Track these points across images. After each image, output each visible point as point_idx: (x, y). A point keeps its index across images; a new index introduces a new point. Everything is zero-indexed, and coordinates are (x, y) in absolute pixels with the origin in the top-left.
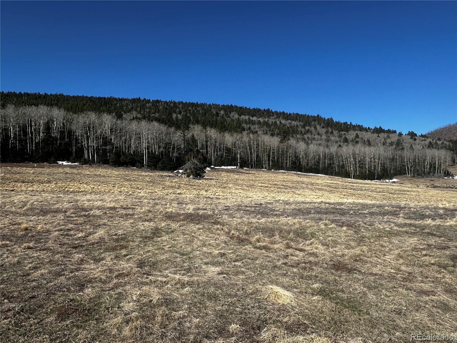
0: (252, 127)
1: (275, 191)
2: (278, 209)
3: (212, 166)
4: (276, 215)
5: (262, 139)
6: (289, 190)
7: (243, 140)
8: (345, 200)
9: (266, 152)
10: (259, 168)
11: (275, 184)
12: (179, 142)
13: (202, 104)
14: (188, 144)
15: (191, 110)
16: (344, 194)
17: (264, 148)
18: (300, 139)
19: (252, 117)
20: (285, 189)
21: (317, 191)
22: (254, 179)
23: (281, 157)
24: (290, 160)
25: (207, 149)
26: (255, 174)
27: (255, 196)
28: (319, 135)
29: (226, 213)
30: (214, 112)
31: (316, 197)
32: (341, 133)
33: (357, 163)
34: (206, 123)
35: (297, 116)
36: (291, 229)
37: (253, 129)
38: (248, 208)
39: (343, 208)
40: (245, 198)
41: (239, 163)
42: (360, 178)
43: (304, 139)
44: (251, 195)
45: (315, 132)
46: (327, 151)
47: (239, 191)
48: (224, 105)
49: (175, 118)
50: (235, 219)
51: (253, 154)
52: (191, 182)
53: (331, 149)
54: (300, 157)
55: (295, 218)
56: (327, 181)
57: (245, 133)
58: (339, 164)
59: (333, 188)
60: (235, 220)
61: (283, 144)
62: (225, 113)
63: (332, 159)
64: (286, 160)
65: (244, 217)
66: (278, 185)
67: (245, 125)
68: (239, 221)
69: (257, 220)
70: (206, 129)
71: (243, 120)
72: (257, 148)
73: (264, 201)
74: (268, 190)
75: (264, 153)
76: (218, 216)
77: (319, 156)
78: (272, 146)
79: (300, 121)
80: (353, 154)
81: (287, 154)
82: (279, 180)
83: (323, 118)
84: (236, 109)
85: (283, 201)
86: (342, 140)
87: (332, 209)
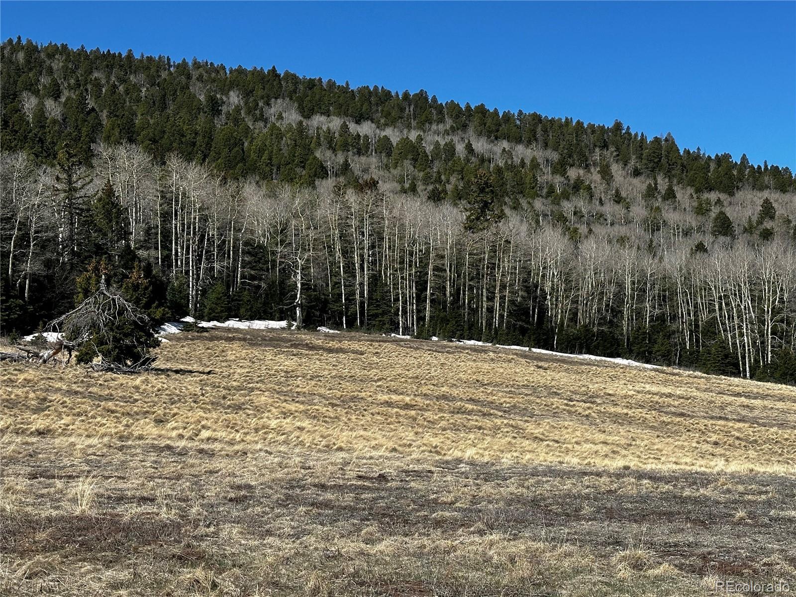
0: (357, 164)
1: (443, 423)
2: (449, 498)
3: (189, 319)
4: (438, 523)
5: (396, 212)
6: (498, 422)
7: (319, 213)
8: (718, 465)
9: (410, 266)
10: (380, 328)
11: (444, 397)
12: (47, 213)
13: (150, 59)
14: (89, 223)
15: (103, 82)
16: (714, 437)
17: (403, 250)
18: (545, 215)
19: (358, 122)
20: (484, 415)
21: (609, 426)
22: (358, 372)
23: (471, 288)
24: (503, 298)
25: (166, 247)
26: (362, 353)
27: (359, 445)
28: (618, 202)
29: (235, 513)
30: (202, 98)
31: (606, 449)
32: (706, 196)
33: (768, 317)
34: (165, 141)
35: (535, 125)
36: (498, 583)
37: (357, 172)
38: (329, 496)
39: (707, 499)
40: (319, 451)
41: (301, 306)
42: (777, 375)
43: (561, 219)
44: (343, 437)
45: (606, 193)
46: (650, 265)
47: (298, 424)
48: (240, 71)
49: (35, 115)
50: (270, 540)
51: (358, 271)
52: (93, 385)
53: (666, 260)
54: (542, 290)
55: (515, 537)
56: (648, 387)
57: (326, 186)
58: (696, 321)
59: (674, 414)
60: (271, 547)
61: (477, 236)
62: (246, 103)
63: (671, 300)
64: (491, 299)
65: (310, 533)
66: (454, 399)
67: (329, 153)
68: (289, 547)
69: (363, 545)
70: (164, 163)
71: (318, 135)
72: (372, 247)
73: (398, 463)
74: (415, 419)
75: (402, 269)
76: (202, 530)
77: (620, 285)
78: (435, 240)
79: (546, 145)
80: (750, 283)
81: (492, 275)
82: (460, 379)
83: (636, 135)
84: (291, 87)
85: (472, 463)
86: (710, 225)
87: (666, 499)
